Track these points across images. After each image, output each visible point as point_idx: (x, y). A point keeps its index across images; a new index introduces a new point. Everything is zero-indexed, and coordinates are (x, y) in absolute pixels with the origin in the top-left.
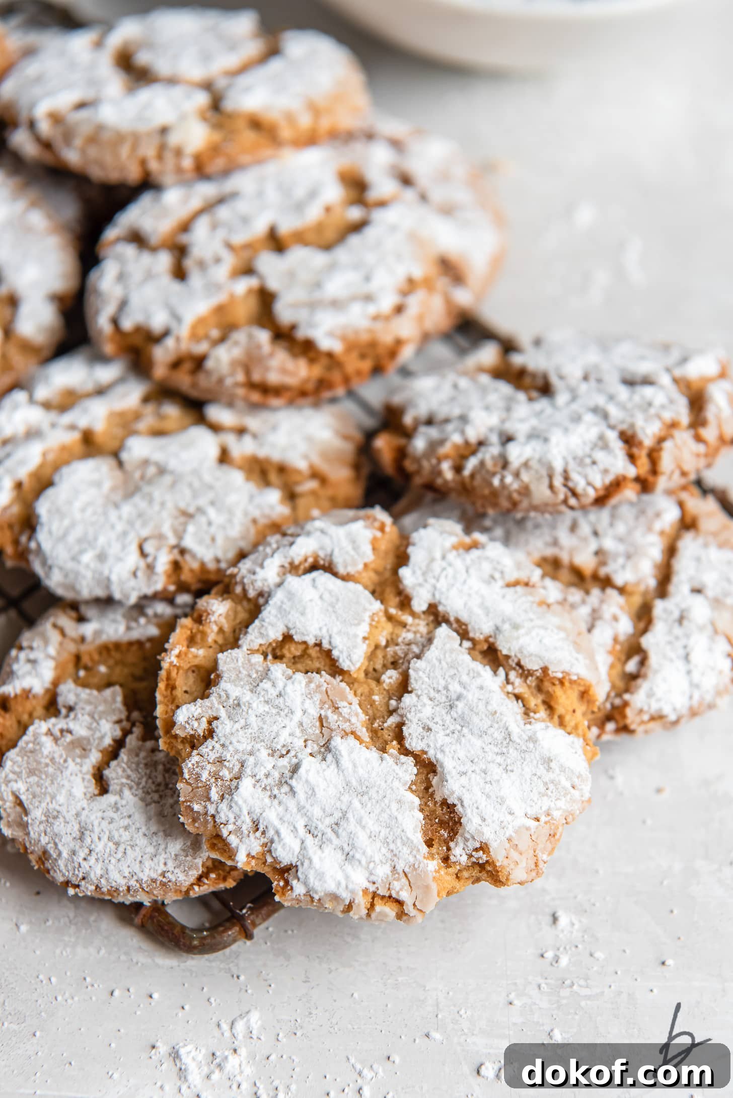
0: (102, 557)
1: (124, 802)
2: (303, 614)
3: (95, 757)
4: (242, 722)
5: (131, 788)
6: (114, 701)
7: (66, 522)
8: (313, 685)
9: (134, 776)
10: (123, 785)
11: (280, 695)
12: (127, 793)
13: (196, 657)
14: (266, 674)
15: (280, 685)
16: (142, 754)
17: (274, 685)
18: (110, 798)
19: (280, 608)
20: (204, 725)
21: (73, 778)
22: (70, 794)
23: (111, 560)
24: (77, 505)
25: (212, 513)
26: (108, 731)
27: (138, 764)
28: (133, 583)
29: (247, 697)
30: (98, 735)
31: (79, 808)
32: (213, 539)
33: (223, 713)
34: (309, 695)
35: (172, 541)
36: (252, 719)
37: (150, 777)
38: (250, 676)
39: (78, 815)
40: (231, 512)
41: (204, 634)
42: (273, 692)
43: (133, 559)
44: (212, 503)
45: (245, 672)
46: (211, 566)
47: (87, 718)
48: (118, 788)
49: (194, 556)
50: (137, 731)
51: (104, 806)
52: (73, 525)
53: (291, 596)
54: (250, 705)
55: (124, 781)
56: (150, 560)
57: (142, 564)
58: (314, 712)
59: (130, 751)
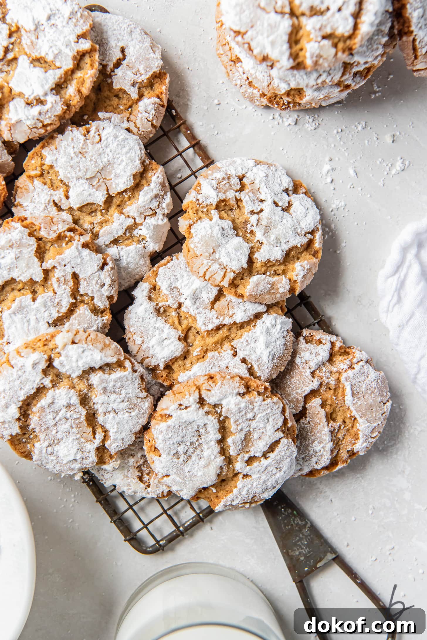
0: (116, 137)
1: (115, 42)
2: (39, 77)
3: (124, 63)
4: (66, 39)
5: (112, 47)
6: (116, 83)
7: (128, 155)
8: (39, 51)
9: (111, 52)
10: (115, 49)
11: (51, 47)
12: (114, 45)
13: (81, 73)
14: (56, 56)
15: (51, 50)
16: (107, 59)
17: (53, 51)
18: (121, 44)
19: (47, 81)
20: (80, 41)
21: (133, 54)
22: (134, 48)
23: (112, 134)
24: (124, 163)
25: (72, 152)
26: (119, 72)
27: (109, 56)
28: (105, 125)
29: (63, 48)
30: (123, 71)
31: (132, 42)
32: (72, 139)
33: (73, 44)
34: (40, 48)
35: (88, 141)
36: (62, 39)
37: (105, 50)
38: (62, 57)
39: (132, 40)
40: (65, 152)
41: (78, 83)
42: (54, 48)
43: (104, 134)
44: (72, 158)
45: (63, 59)
46: (75, 129)
47: (127, 78)
48: (117, 48)
49: (80, 132)
50: (109, 69)
51: (123, 41)
52: (126, 153)
53: (42, 86)
54: (63, 45)
55: (115, 50)
56: (98, 133)
57: (100, 131)
58: (40, 41)
59: (112, 61)
